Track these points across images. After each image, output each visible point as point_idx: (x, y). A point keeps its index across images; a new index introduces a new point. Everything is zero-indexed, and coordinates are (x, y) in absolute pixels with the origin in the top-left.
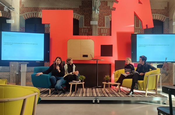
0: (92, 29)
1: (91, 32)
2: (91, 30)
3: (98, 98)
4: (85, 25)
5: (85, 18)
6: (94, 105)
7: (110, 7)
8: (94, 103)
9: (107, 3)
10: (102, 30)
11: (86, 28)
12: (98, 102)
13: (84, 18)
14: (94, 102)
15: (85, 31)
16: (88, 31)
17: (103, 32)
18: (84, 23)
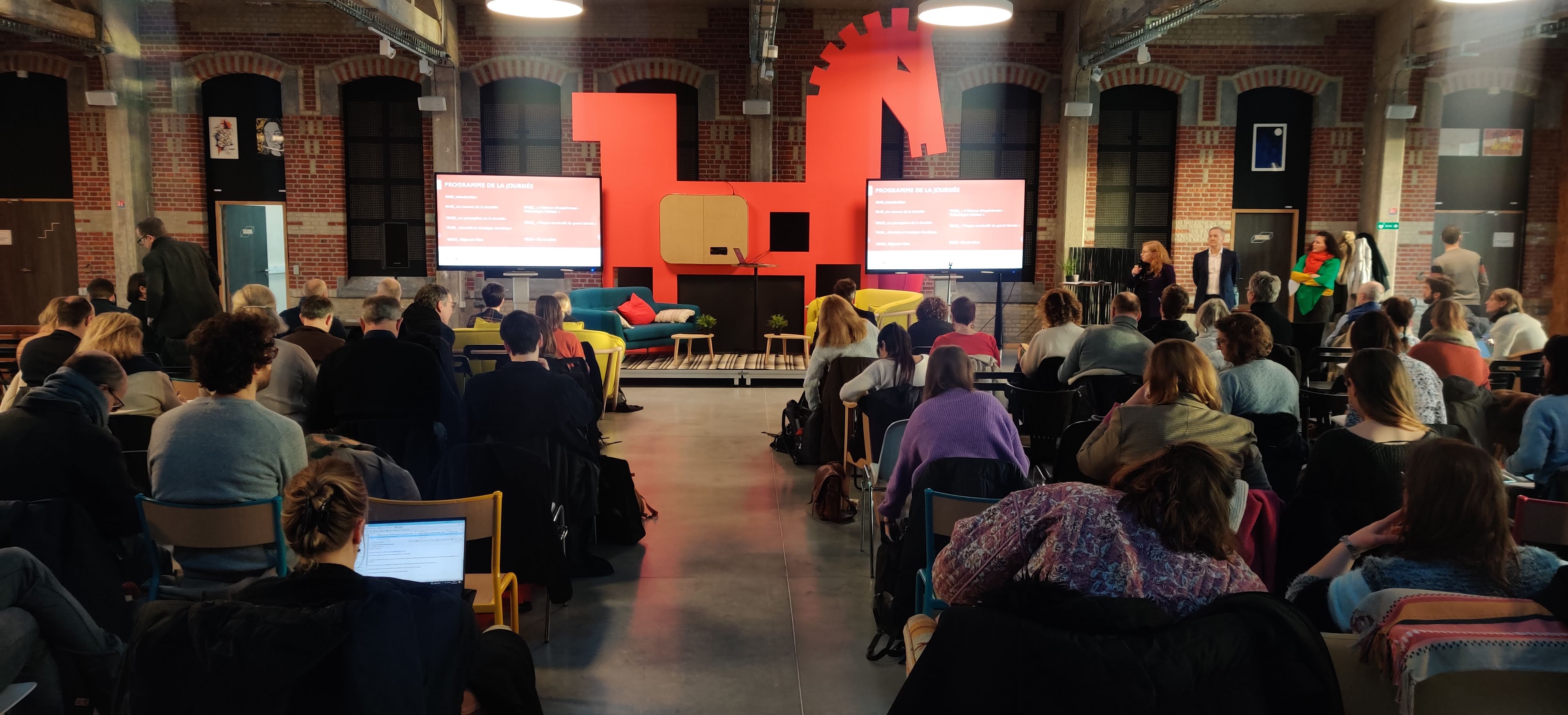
0: (749, 128)
1: (748, 138)
2: (749, 133)
3: (747, 374)
4: (721, 108)
5: (721, 82)
6: (737, 391)
7: (825, 32)
8: (736, 386)
9: (812, 16)
10: (791, 130)
11: (726, 123)
12: (748, 382)
13: (717, 79)
14: (736, 382)
15: (722, 137)
16: (736, 133)
17: (796, 138)
18: (717, 102)
